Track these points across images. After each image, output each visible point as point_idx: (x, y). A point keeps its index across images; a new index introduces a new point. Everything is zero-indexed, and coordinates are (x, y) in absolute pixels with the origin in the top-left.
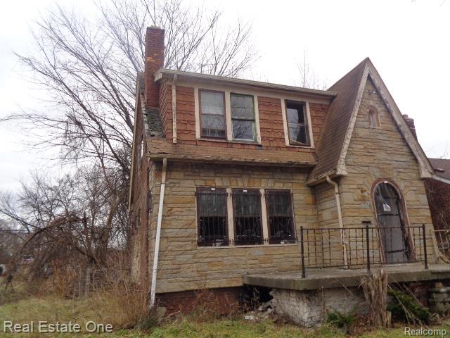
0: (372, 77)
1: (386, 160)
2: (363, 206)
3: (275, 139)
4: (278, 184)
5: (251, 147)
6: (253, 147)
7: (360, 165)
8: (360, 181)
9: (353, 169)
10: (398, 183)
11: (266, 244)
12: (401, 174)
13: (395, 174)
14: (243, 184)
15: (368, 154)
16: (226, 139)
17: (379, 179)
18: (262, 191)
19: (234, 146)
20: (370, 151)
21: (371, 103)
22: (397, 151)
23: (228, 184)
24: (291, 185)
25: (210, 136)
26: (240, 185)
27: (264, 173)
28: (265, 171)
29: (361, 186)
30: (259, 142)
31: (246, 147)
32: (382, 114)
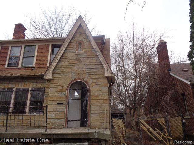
0: (82, 25)
1: (82, 68)
2: (60, 94)
3: (42, 64)
4: (38, 85)
5: (29, 69)
6: (30, 69)
7: (64, 73)
8: (62, 81)
9: (59, 75)
10: (88, 81)
11: (27, 114)
12: (91, 76)
13: (87, 76)
14: (21, 86)
15: (72, 66)
16: (18, 66)
17: (75, 79)
18: (30, 89)
19: (21, 69)
20: (74, 64)
21: (80, 39)
22: (91, 63)
23: (14, 87)
24: (45, 85)
25: (13, 66)
26: (20, 86)
27: (32, 80)
28: (33, 79)
29: (62, 84)
30: (34, 66)
31: (27, 69)
32: (87, 44)
